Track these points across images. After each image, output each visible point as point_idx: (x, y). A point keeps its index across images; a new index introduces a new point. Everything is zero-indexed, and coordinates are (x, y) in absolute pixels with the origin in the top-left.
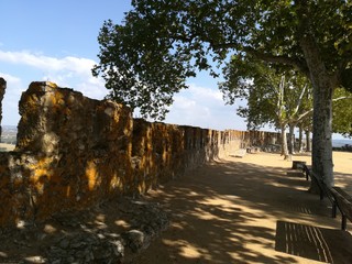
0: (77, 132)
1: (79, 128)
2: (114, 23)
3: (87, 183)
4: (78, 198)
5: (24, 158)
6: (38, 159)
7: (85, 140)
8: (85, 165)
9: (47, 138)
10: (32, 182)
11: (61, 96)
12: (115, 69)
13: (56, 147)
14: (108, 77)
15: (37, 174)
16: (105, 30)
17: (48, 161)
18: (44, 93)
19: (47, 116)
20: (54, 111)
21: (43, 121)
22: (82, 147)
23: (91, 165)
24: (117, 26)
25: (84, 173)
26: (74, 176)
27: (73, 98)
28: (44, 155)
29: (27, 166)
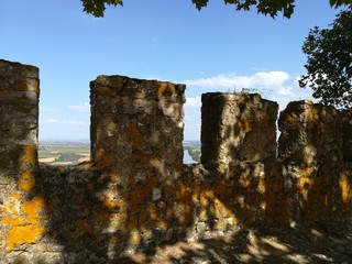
0: (330, 144)
1: (331, 140)
2: (320, 29)
3: (341, 194)
4: (334, 209)
5: (290, 167)
6: (301, 168)
7: (337, 152)
8: (339, 177)
9: (307, 150)
10: (298, 189)
11: (316, 112)
12: (325, 76)
13: (314, 158)
14: (316, 86)
15: (302, 182)
16: (311, 38)
17: (309, 171)
18: (303, 110)
19: (307, 130)
20: (311, 126)
21: (303, 135)
22: (335, 159)
23: (343, 177)
24: (324, 31)
25: (339, 184)
26: (330, 186)
27: (325, 112)
28: (306, 166)
29: (294, 174)
